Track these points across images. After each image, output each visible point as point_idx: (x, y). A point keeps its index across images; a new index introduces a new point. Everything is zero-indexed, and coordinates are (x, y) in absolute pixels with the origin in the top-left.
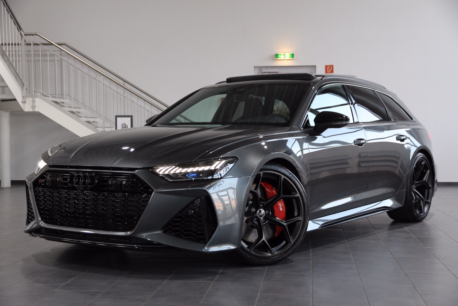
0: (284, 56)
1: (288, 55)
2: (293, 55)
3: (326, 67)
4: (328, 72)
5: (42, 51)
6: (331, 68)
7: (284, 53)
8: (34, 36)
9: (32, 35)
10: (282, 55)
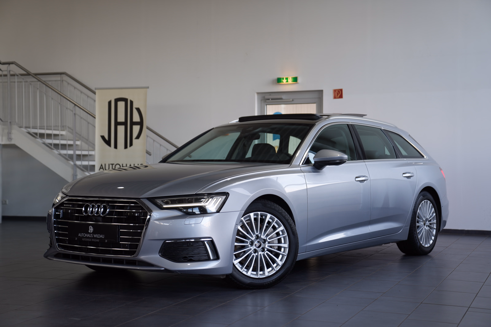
0: (286, 81)
1: (291, 78)
2: (295, 79)
3: (335, 91)
4: (336, 97)
5: (18, 82)
6: (339, 92)
7: (286, 77)
8: (11, 65)
9: (9, 63)
10: (285, 79)
